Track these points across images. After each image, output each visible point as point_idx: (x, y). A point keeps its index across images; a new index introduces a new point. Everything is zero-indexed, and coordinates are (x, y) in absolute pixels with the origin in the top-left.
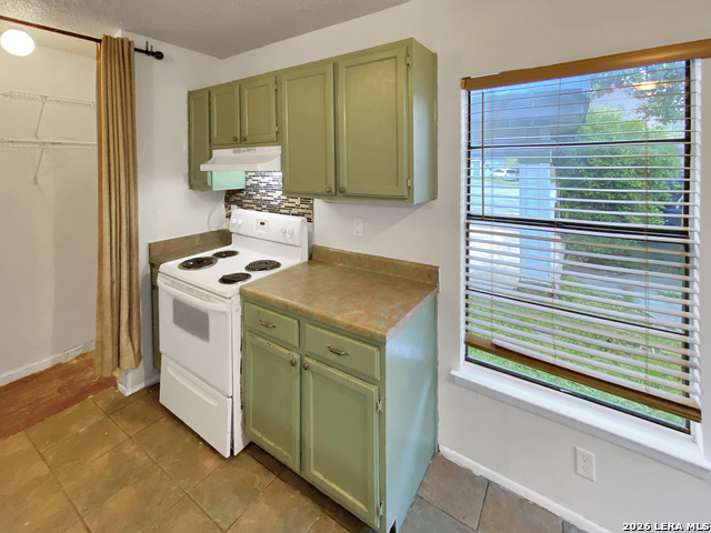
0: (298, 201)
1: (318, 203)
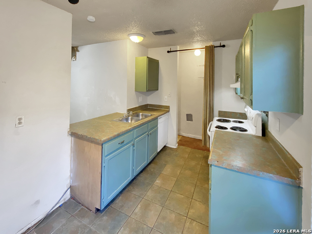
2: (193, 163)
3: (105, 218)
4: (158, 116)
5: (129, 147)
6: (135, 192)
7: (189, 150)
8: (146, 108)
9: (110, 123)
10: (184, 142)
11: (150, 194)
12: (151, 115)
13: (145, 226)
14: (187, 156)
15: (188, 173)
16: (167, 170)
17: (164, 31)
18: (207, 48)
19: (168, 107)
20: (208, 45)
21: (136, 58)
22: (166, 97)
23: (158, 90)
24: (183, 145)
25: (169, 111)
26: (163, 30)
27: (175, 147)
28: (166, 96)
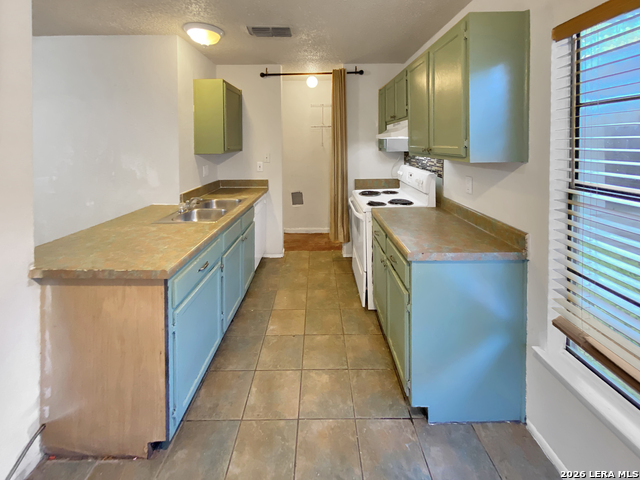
0: (435, 161)
1: (446, 163)
2: (321, 275)
3: (181, 454)
4: (254, 202)
5: (215, 274)
6: (234, 365)
7: (305, 254)
8: (216, 188)
9: (154, 229)
10: (293, 242)
11: (266, 357)
12: (240, 201)
13: (282, 423)
14: (306, 266)
15: (319, 294)
16: (282, 301)
17: (273, 29)
18: (335, 73)
19: (265, 183)
20: (337, 68)
21: (194, 81)
22: (260, 163)
23: (241, 150)
24: (292, 249)
25: (266, 190)
26: (271, 26)
27: (281, 256)
28: (258, 160)
